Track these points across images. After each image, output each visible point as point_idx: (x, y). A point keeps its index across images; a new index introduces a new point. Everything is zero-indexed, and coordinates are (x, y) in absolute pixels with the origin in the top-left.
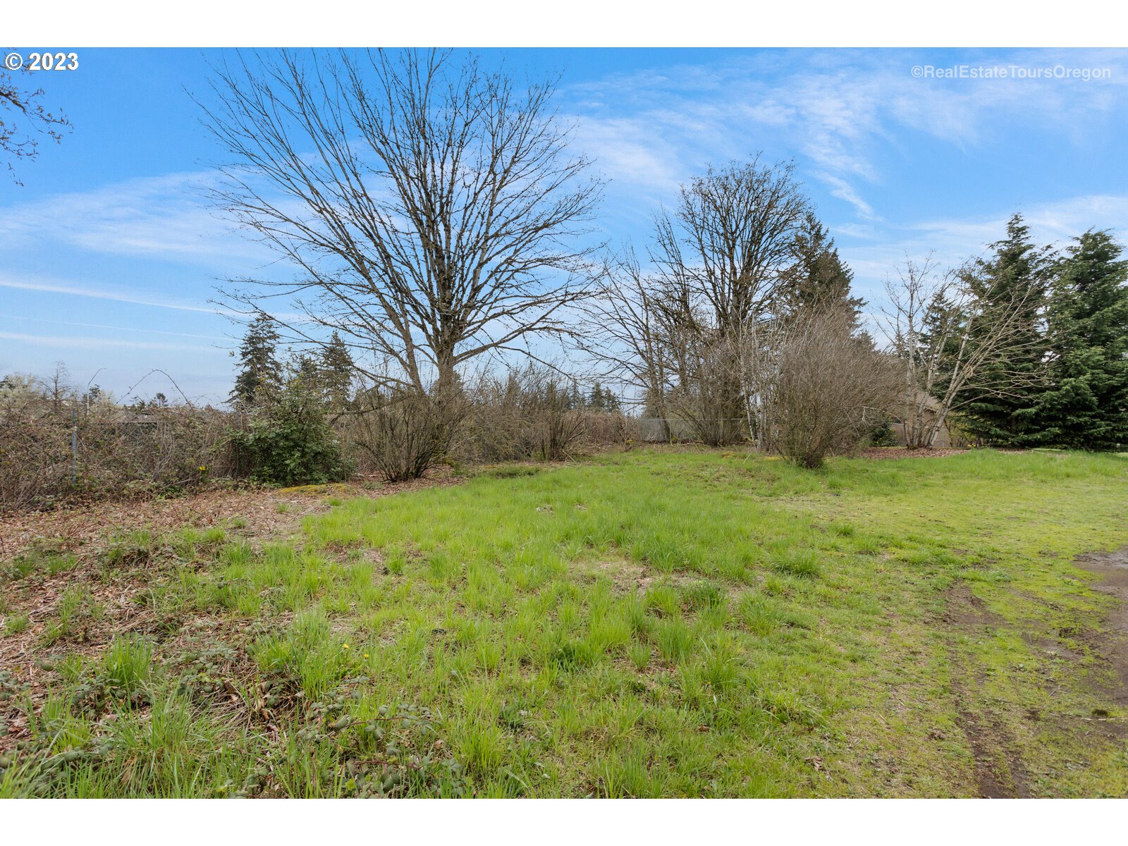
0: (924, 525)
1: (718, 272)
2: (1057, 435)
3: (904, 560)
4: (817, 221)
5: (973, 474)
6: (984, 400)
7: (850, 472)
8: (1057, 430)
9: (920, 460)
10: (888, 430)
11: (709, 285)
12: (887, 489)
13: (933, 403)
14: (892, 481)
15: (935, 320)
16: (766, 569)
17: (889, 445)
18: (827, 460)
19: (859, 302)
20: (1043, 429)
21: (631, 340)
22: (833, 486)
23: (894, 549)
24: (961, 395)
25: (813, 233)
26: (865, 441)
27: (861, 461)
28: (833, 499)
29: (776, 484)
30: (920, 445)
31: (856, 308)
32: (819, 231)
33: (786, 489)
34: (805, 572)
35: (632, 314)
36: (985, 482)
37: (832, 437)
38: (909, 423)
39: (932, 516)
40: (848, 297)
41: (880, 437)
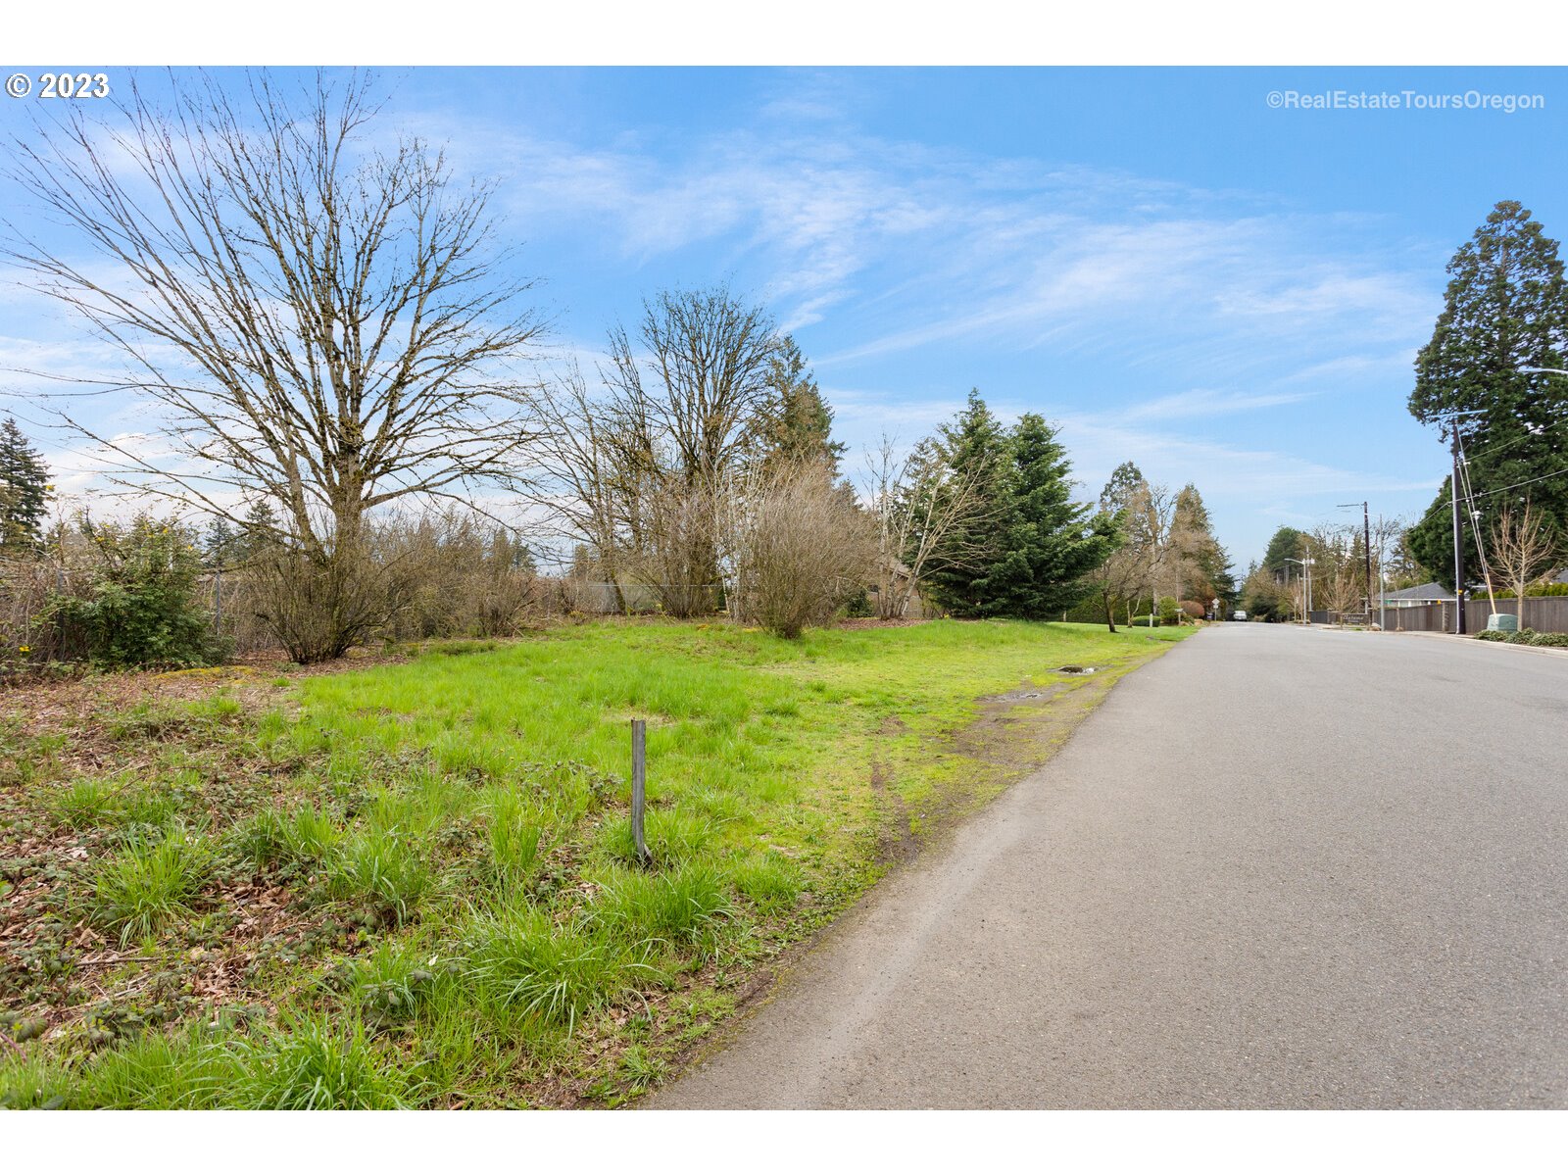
0: (881, 683)
1: (684, 403)
2: (1004, 606)
3: (860, 705)
4: (796, 345)
5: (931, 642)
6: (949, 570)
7: (825, 641)
8: (1003, 601)
9: (890, 630)
10: (864, 599)
11: (674, 420)
12: (856, 656)
13: (904, 569)
14: (862, 650)
15: (918, 473)
16: (759, 713)
17: (865, 616)
18: (805, 631)
19: (840, 447)
20: (993, 600)
21: (573, 480)
22: (809, 654)
23: (853, 698)
24: (929, 564)
25: (791, 359)
26: (842, 610)
27: (837, 632)
28: (809, 665)
29: (758, 654)
30: (893, 615)
31: (837, 454)
32: (797, 358)
33: (767, 658)
34: (788, 712)
35: (574, 446)
36: (938, 649)
37: (809, 607)
38: (883, 593)
39: (888, 676)
40: (829, 441)
41: (858, 607)
